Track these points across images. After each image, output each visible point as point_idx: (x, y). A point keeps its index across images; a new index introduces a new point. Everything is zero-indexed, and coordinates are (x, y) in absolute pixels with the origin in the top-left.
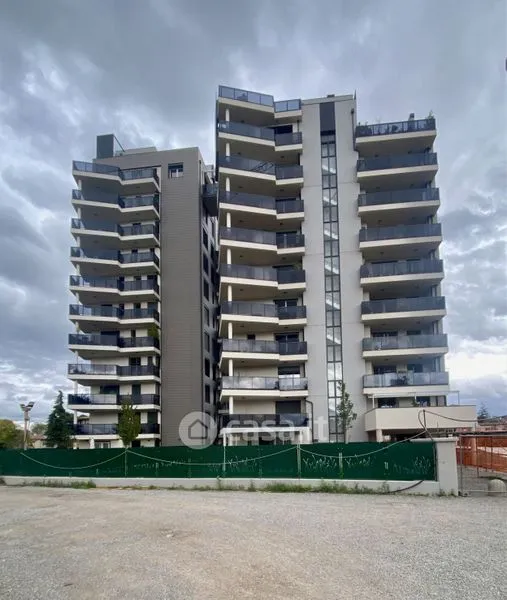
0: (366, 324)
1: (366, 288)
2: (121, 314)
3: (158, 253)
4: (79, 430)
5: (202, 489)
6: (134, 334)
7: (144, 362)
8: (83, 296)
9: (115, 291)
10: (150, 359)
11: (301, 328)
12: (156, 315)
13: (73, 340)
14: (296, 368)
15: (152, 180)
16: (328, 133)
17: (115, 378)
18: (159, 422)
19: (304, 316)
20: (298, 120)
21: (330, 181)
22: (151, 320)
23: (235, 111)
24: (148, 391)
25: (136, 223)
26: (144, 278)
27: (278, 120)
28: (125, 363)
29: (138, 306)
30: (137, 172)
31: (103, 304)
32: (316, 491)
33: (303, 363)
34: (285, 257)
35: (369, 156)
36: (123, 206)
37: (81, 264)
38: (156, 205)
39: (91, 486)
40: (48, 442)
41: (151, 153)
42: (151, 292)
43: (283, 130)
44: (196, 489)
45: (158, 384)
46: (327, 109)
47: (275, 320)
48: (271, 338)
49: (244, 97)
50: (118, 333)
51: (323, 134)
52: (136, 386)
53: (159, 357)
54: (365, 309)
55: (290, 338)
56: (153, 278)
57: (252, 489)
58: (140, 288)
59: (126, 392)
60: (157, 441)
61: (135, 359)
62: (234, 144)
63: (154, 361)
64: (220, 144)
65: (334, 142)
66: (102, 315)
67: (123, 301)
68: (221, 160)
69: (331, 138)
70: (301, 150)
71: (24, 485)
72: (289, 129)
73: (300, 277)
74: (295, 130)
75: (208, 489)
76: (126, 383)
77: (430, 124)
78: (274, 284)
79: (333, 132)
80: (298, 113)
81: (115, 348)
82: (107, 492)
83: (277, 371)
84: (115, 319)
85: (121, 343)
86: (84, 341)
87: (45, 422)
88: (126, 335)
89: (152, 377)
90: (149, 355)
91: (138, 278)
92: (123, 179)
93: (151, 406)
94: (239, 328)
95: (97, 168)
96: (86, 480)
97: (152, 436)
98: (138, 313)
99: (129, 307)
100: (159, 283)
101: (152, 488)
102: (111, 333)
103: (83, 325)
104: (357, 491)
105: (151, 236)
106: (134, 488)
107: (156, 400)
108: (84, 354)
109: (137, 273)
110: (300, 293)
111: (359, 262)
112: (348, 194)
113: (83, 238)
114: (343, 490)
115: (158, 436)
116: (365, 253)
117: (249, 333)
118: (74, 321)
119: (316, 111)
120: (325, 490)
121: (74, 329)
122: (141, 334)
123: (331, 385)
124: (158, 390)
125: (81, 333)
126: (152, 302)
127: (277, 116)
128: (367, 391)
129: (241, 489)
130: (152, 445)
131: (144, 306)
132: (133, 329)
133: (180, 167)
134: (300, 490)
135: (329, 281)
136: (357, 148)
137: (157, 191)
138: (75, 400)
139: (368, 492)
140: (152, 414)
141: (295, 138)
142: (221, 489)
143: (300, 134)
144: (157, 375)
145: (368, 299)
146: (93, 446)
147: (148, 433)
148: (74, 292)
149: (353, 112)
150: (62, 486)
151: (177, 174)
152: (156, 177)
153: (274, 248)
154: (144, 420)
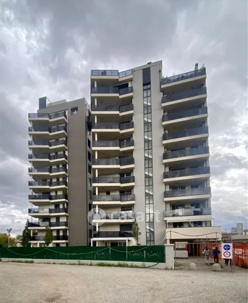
0: (166, 184)
1: (166, 165)
2: (51, 184)
3: (67, 153)
4: (34, 239)
5: (72, 264)
6: (56, 193)
7: (61, 207)
8: (34, 177)
9: (48, 173)
10: (64, 205)
11: (132, 187)
12: (66, 184)
13: (30, 197)
14: (129, 207)
15: (63, 117)
16: (147, 83)
17: (48, 214)
18: (68, 235)
19: (134, 181)
20: (131, 80)
21: (147, 109)
22: (64, 186)
23: (99, 81)
24: (63, 220)
25: (57, 139)
26: (61, 166)
27: (121, 82)
28: (53, 207)
29: (58, 180)
30: (57, 115)
31: (43, 180)
32: (116, 266)
33: (133, 205)
34: (124, 152)
35: (169, 93)
36: (50, 132)
37: (33, 162)
38: (66, 130)
39: (32, 262)
40: (22, 243)
41: (64, 103)
42: (64, 173)
43: (123, 86)
44: (70, 264)
45: (67, 216)
46: (146, 72)
47: (118, 184)
48: (117, 193)
49: (104, 73)
50: (49, 193)
51: (144, 85)
52: (58, 218)
53: (67, 204)
54: (166, 176)
55: (126, 192)
56: (64, 166)
57: (91, 265)
58: (59, 171)
59: (53, 220)
60: (67, 243)
61: (57, 205)
62: (98, 98)
63: (65, 206)
64: (93, 99)
65: (150, 89)
66: (43, 185)
67: (51, 178)
68: (93, 107)
69: (148, 86)
70: (132, 96)
71: (8, 262)
72: (127, 85)
73: (132, 161)
74: (130, 86)
75: (75, 264)
76: (53, 216)
77: (203, 71)
78: (118, 166)
79: (150, 83)
80: (131, 77)
81: (48, 200)
82: (38, 264)
83: (120, 209)
84: (47, 187)
85: (51, 198)
86: (35, 198)
87: (21, 234)
88: (53, 194)
89: (64, 214)
90: (63, 203)
91: (58, 166)
92: (50, 119)
93: (64, 227)
94: (101, 189)
95: (39, 115)
96: (30, 260)
97: (64, 241)
98: (58, 183)
99: (54, 180)
100: (67, 168)
101: (54, 263)
102: (46, 194)
103: (35, 190)
104: (132, 267)
105: (63, 145)
106: (48, 263)
107: (66, 224)
108: (35, 204)
109: (57, 164)
110: (132, 170)
111: (162, 151)
112: (157, 115)
113: (34, 150)
114: (127, 266)
115: (67, 241)
116: (166, 146)
117: (107, 191)
118: (30, 189)
119: (141, 74)
120: (120, 266)
121: (30, 193)
122: (60, 193)
123: (148, 215)
124: (67, 219)
125: (34, 194)
126: (64, 177)
127: (120, 80)
129: (87, 265)
130: (65, 245)
131: (61, 180)
132: (56, 191)
133: (76, 109)
134: (110, 265)
135: (147, 162)
136: (162, 91)
137: (66, 123)
138: (30, 224)
139: (137, 267)
140: (65, 231)
141: (129, 89)
142: (80, 264)
143: (132, 87)
144: (66, 212)
145: (167, 170)
146: (38, 246)
147: (63, 240)
148: (30, 175)
149: (160, 71)
150: (22, 262)
151: (75, 112)
152: (65, 116)
153: (117, 148)
154: (61, 234)
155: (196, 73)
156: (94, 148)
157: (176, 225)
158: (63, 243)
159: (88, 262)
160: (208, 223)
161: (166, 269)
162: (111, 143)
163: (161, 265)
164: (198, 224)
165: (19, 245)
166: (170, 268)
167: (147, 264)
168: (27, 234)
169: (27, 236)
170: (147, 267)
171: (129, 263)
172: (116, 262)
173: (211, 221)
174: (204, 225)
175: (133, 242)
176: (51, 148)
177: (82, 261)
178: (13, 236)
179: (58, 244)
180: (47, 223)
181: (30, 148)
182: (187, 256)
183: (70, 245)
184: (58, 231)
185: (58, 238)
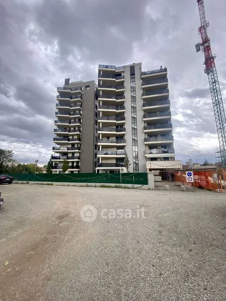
0: (145, 133)
1: (145, 122)
2: (69, 131)
3: (81, 112)
4: (55, 167)
5: (82, 186)
6: (73, 137)
7: (76, 146)
8: (58, 126)
9: (68, 124)
10: (78, 145)
11: (124, 135)
12: (80, 131)
13: (55, 139)
14: (122, 147)
15: (80, 91)
16: (133, 74)
17: (66, 151)
18: (80, 165)
19: (125, 131)
20: (123, 72)
21: (133, 89)
22: (78, 133)
23: (103, 71)
24: (77, 155)
25: (75, 103)
26: (77, 120)
27: (117, 72)
28: (70, 146)
29: (75, 128)
30: (76, 89)
31: (65, 128)
32: (113, 187)
33: (124, 146)
34: (118, 113)
35: (146, 81)
36: (71, 99)
37: (58, 116)
38: (81, 98)
39: (52, 184)
40: (47, 171)
41: (81, 83)
42: (79, 124)
43: (118, 75)
44: (80, 186)
45: (80, 153)
46: (132, 68)
47: (115, 133)
48: (114, 138)
49: (107, 67)
50: (68, 137)
51: (131, 75)
52: (73, 153)
53: (80, 144)
54: (145, 128)
55: (120, 138)
56: (79, 120)
57: (95, 186)
58: (75, 123)
59: (70, 155)
60: (79, 171)
61: (73, 145)
62: (103, 81)
64: (99, 81)
65: (134, 77)
66: (64, 132)
67: (70, 127)
68: (99, 86)
69: (134, 76)
70: (124, 81)
71: (34, 184)
72: (120, 75)
73: (124, 119)
74: (122, 75)
76: (70, 152)
77: (166, 70)
78: (115, 121)
79: (134, 74)
80: (123, 70)
81: (67, 142)
82: (56, 186)
83: (116, 149)
84: (67, 133)
85: (69, 140)
86: (58, 140)
87: (47, 164)
88: (71, 137)
89: (78, 151)
90: (77, 144)
91: (75, 120)
92: (72, 91)
93: (77, 160)
94: (104, 135)
95: (64, 88)
96: (50, 183)
98: (75, 131)
99: (72, 129)
100: (81, 121)
101: (68, 185)
102: (66, 137)
103: (58, 135)
104: (125, 188)
105: (79, 107)
106: (63, 185)
107: (79, 158)
108: (58, 144)
109: (75, 119)
110: (124, 124)
111: (143, 113)
112: (139, 93)
113: (59, 109)
114: (121, 187)
115: (79, 170)
116: (145, 111)
117: (108, 137)
118: (55, 134)
119: (129, 69)
120: (116, 187)
121: (55, 136)
122: (76, 137)
123: (134, 153)
124: (80, 155)
125: (57, 137)
126: (79, 127)
127: (116, 71)
128: (146, 155)
129: (93, 186)
130: (77, 172)
131: (77, 128)
132: (73, 135)
133: (89, 86)
134: (109, 187)
135: (133, 120)
136: (142, 79)
137: (82, 94)
138: (53, 158)
139: (128, 188)
140: (78, 162)
141: (122, 77)
142: (87, 186)
143: (124, 76)
144: (79, 150)
145: (146, 125)
146: (58, 173)
147: (76, 168)
148: (56, 125)
149: (140, 68)
150: (44, 184)
151: (88, 88)
152: (81, 90)
153: (115, 110)
154: (75, 164)
155: (161, 70)
156: (99, 110)
157: (153, 159)
158: (76, 171)
159: (94, 184)
160: (173, 159)
161: (149, 189)
162: (110, 107)
163: (145, 186)
164: (166, 159)
165: (44, 172)
166: (151, 188)
167: (136, 186)
168: (51, 164)
169: (51, 166)
170: (136, 188)
171: (123, 185)
172: (113, 185)
173: (174, 157)
174: (170, 159)
175: (125, 170)
176: (71, 108)
177: (89, 184)
178: (40, 165)
179: (72, 172)
180: (65, 157)
181: (57, 108)
182: (161, 180)
183: (81, 172)
184: (73, 162)
185: (73, 167)
